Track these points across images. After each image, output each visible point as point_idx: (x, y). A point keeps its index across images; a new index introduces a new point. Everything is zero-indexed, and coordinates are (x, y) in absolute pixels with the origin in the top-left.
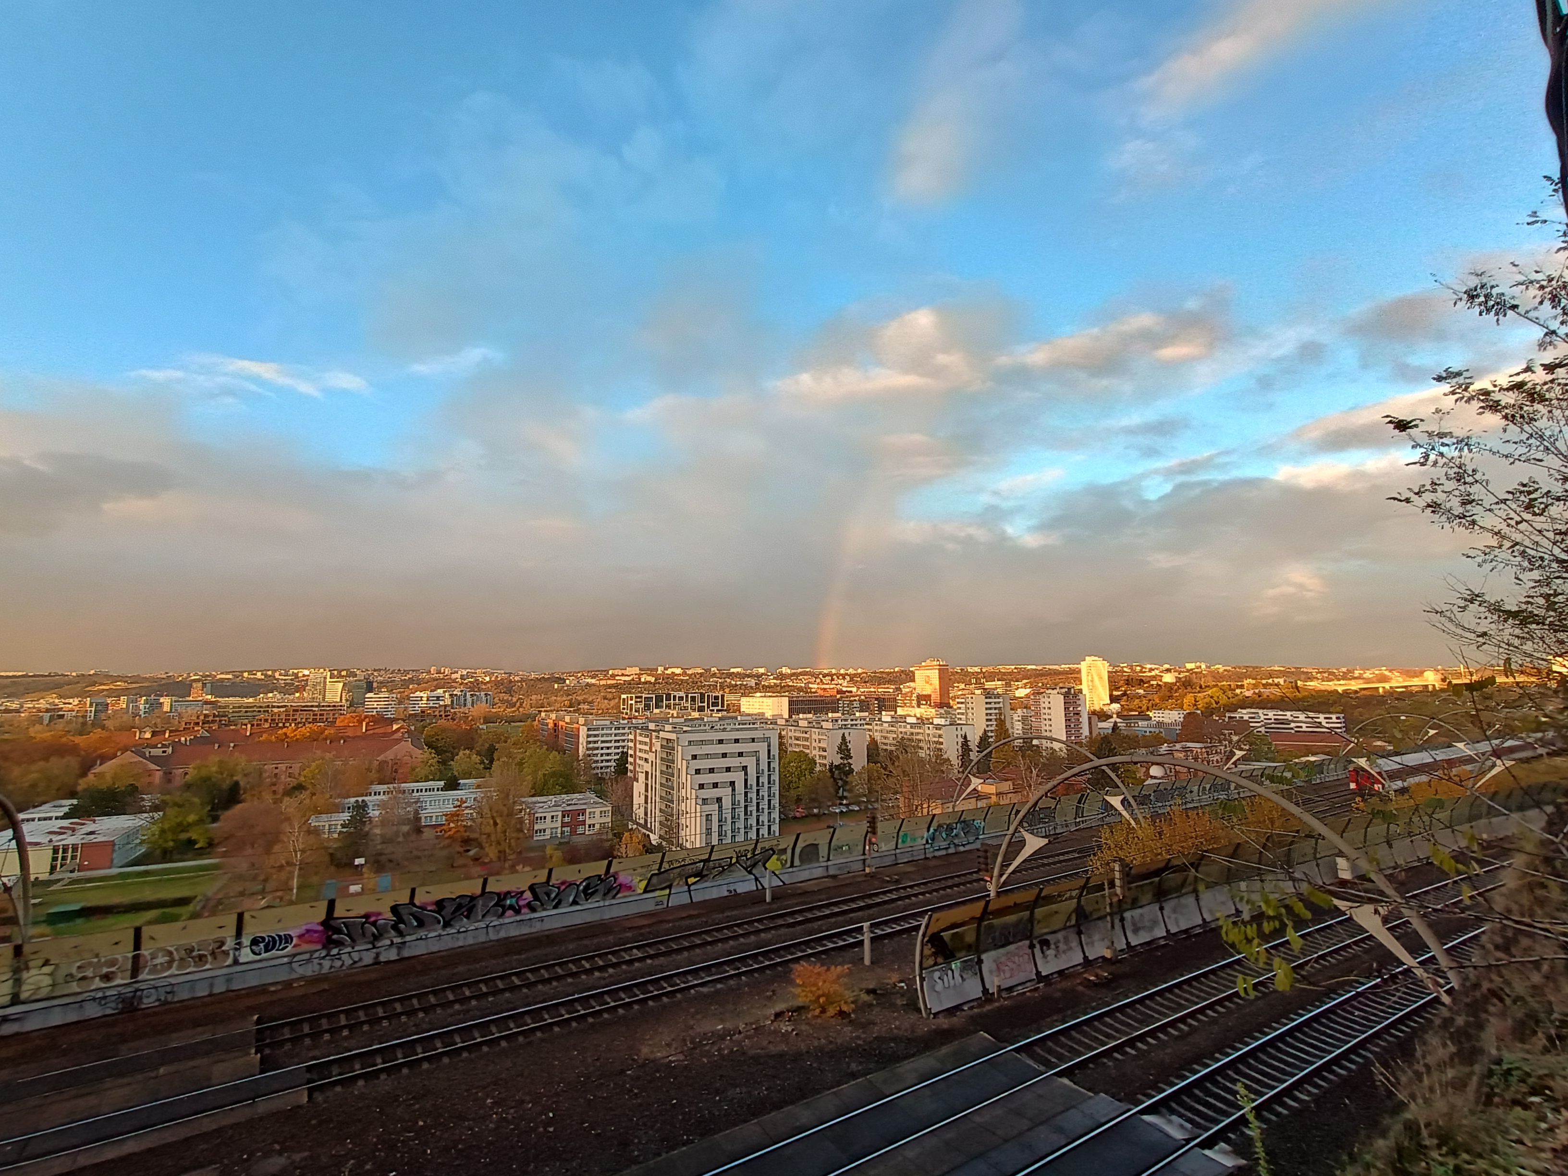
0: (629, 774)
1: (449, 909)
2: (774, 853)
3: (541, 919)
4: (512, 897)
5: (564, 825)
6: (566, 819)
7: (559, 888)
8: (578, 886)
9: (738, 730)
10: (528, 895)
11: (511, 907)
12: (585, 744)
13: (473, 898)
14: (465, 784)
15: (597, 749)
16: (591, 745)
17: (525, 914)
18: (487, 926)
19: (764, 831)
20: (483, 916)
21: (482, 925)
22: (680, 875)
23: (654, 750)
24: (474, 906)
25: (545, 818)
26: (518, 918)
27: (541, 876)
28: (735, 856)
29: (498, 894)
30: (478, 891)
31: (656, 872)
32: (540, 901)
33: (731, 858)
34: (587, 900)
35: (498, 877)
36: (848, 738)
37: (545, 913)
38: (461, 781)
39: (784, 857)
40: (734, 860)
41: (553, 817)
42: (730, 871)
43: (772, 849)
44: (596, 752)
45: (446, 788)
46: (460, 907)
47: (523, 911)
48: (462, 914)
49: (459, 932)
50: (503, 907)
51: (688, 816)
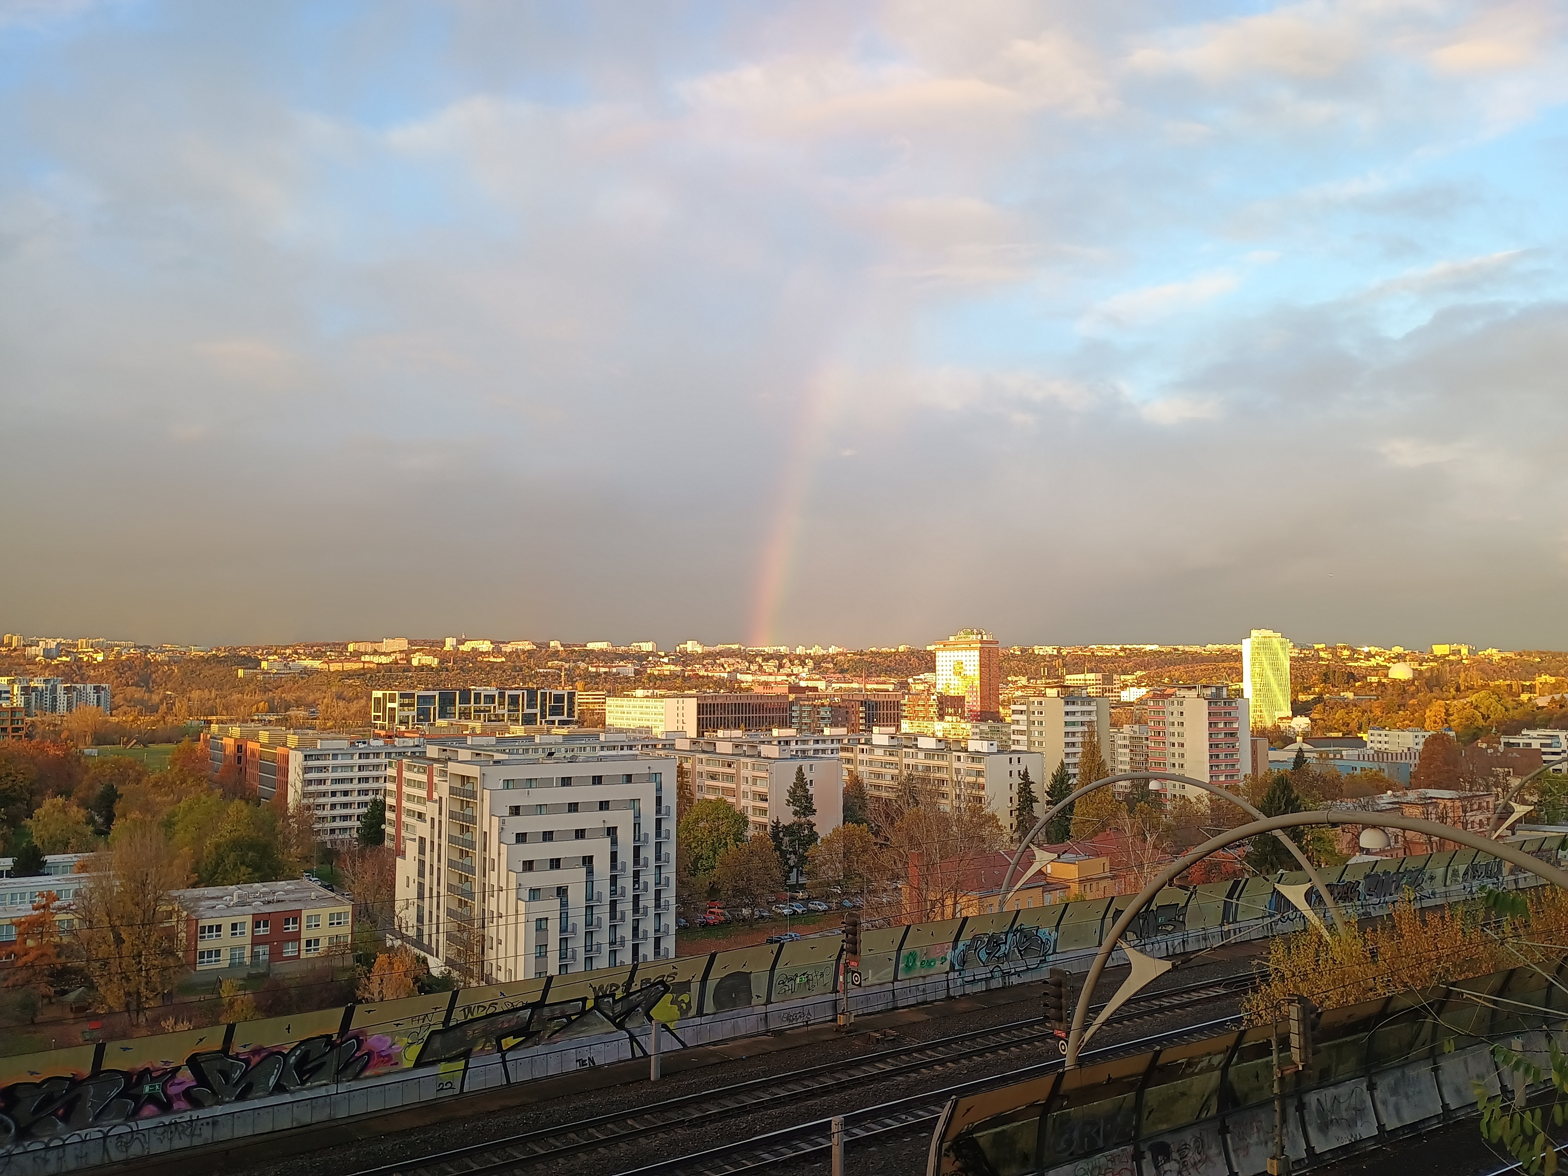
0: (388, 843)
1: (28, 1105)
2: (667, 989)
3: (214, 1122)
4: (154, 1079)
5: (256, 941)
6: (262, 931)
7: (247, 1062)
8: (286, 1057)
9: (600, 759)
10: (186, 1076)
11: (152, 1099)
12: (299, 785)
13: (75, 1082)
14: (56, 865)
15: (324, 794)
16: (312, 788)
17: (178, 1111)
18: (105, 1137)
19: (647, 950)
20: (97, 1117)
21: (94, 1133)
22: (486, 1035)
23: (436, 796)
24: (79, 1096)
25: (219, 928)
26: (167, 1120)
27: (214, 1039)
28: (591, 996)
29: (127, 1075)
30: (86, 1070)
31: (440, 1027)
32: (209, 1086)
33: (584, 1000)
34: (303, 1083)
35: (125, 1043)
36: (808, 776)
37: (218, 1110)
38: (49, 858)
39: (685, 997)
40: (590, 1004)
41: (234, 926)
42: (582, 1025)
43: (662, 983)
44: (322, 800)
45: (16, 872)
46: (49, 1100)
47: (175, 1106)
48: (54, 1113)
49: (47, 1148)
50: (136, 1098)
51: (502, 921)
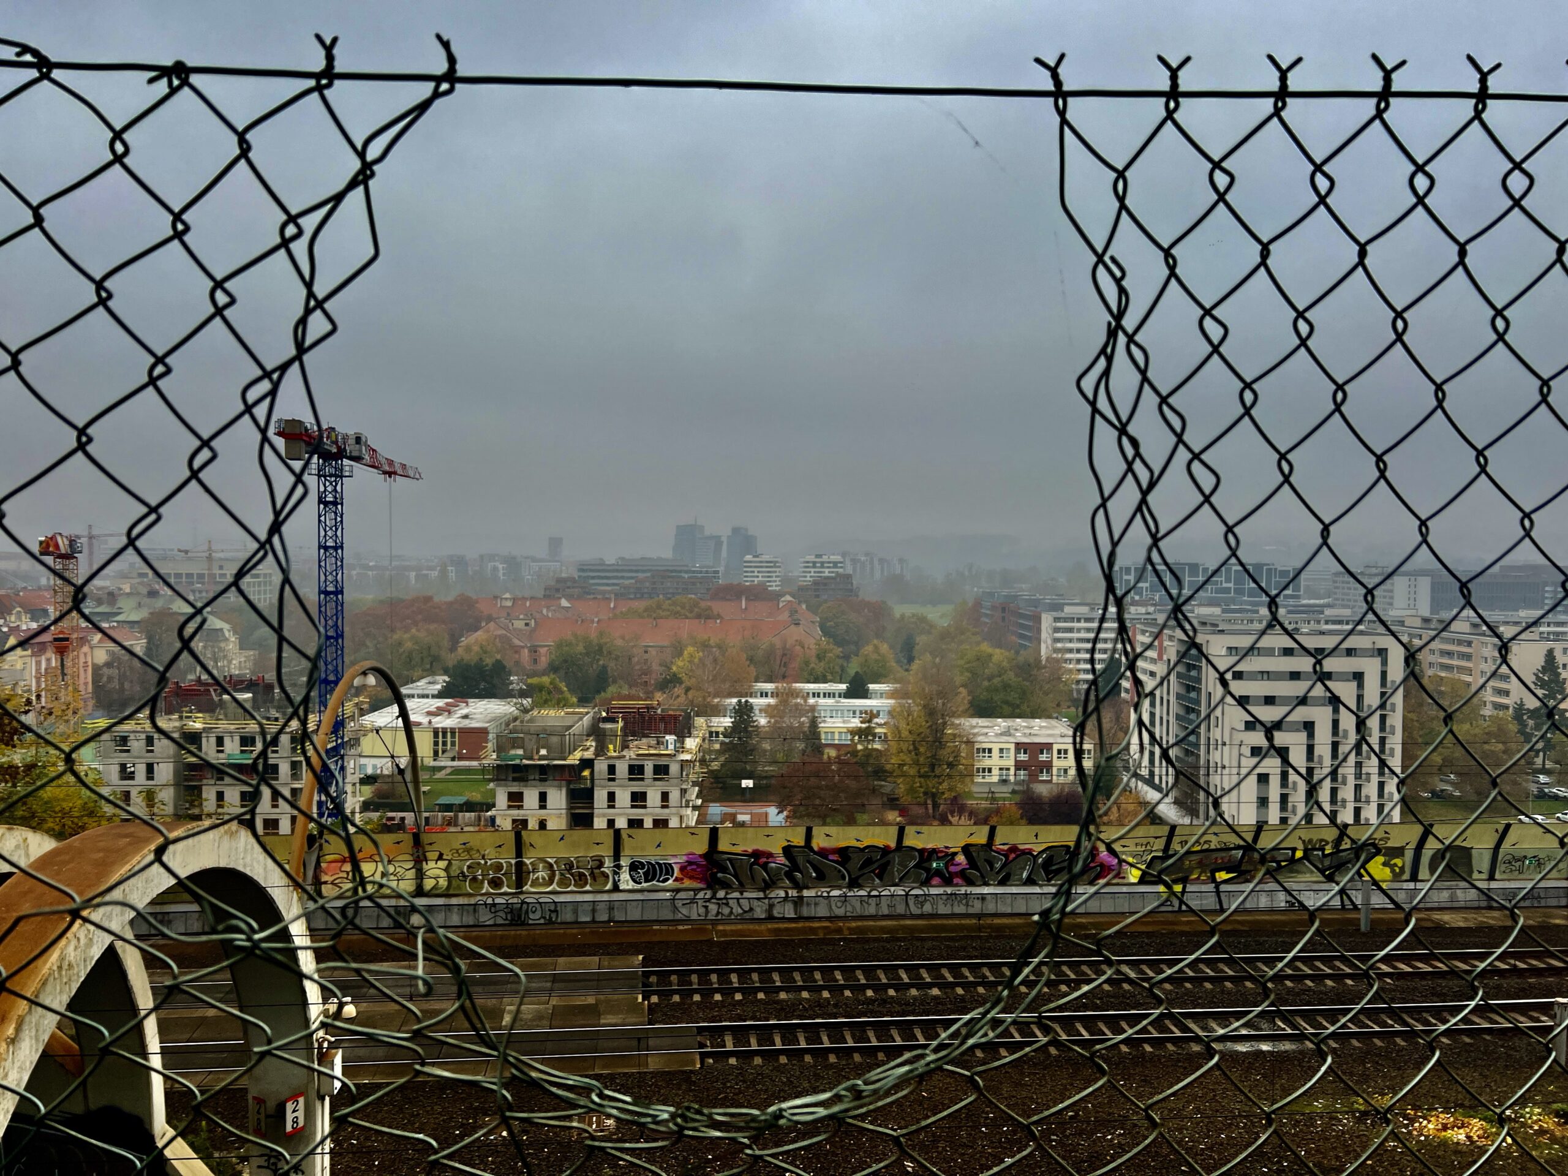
0: (1123, 695)
1: (856, 862)
2: (1378, 852)
3: (983, 898)
4: (939, 859)
5: (1019, 766)
6: (1023, 757)
7: (1007, 856)
8: (1035, 857)
10: (961, 858)
11: (938, 873)
12: (1049, 642)
13: (886, 850)
14: (875, 692)
15: (1071, 651)
16: (1059, 645)
17: (957, 885)
18: (907, 895)
19: (1370, 813)
20: (901, 879)
21: (899, 891)
22: (1201, 865)
23: (1165, 658)
24: (888, 863)
25: (990, 751)
26: (949, 890)
27: (980, 836)
28: (1300, 846)
29: (922, 851)
30: (893, 844)
31: (1160, 854)
32: (978, 870)
33: (1294, 850)
34: (1049, 880)
35: (918, 828)
37: (986, 890)
38: (871, 686)
39: (1398, 862)
40: (1299, 854)
41: (1001, 750)
42: (1292, 871)
43: (1374, 845)
44: (1068, 656)
45: (848, 694)
46: (868, 862)
47: (955, 881)
48: (873, 871)
49: (869, 896)
50: (928, 870)
51: (1226, 771)
